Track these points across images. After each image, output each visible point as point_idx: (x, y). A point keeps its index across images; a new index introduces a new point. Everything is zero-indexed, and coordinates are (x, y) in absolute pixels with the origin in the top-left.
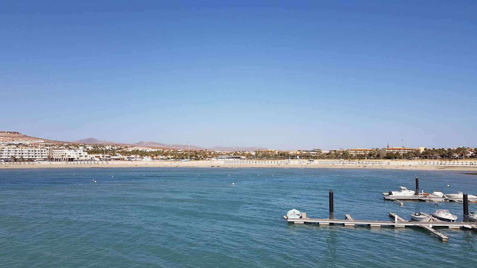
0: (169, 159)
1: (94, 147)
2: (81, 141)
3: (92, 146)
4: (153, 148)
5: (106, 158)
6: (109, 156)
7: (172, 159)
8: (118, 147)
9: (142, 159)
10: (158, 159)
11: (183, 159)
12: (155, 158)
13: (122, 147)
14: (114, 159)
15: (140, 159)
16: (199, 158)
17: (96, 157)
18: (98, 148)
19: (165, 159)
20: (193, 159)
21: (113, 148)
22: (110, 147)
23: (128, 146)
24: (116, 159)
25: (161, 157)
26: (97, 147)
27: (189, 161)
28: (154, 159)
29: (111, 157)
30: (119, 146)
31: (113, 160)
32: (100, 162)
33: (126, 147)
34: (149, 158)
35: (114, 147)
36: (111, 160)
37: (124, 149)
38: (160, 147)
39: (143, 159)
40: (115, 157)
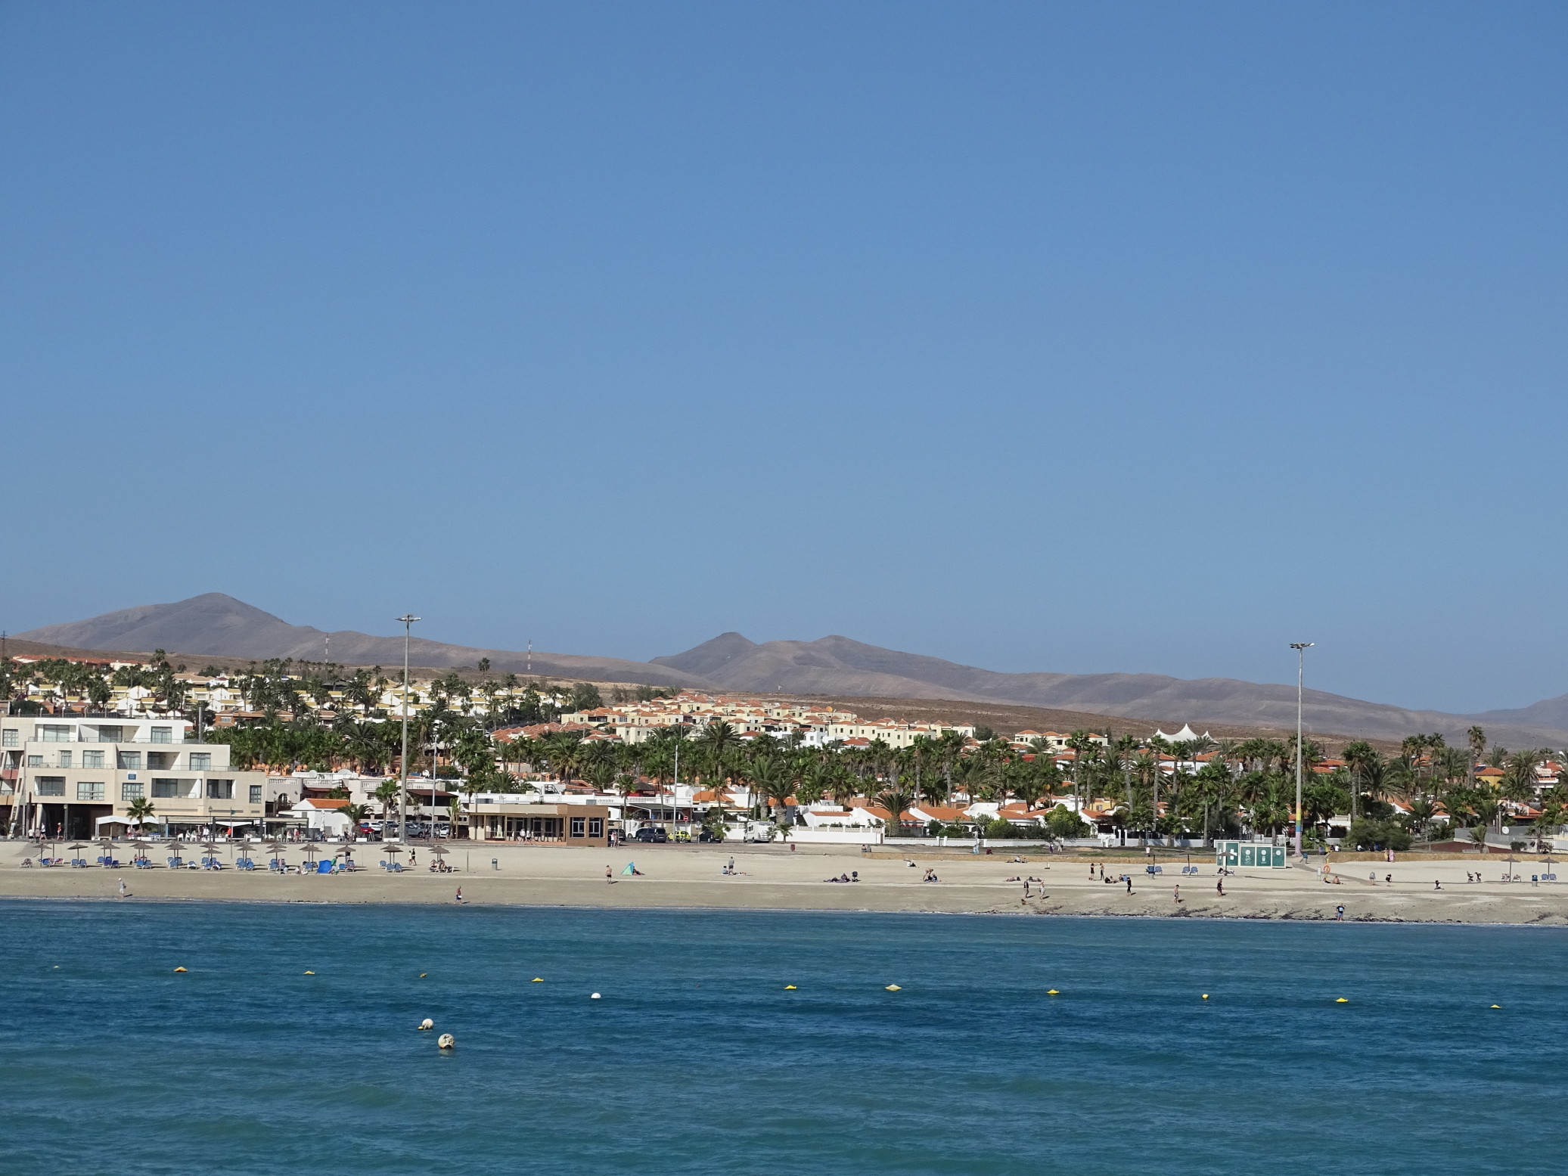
0: (1073, 828)
1: (261, 695)
2: (110, 627)
3: (244, 687)
4: (869, 715)
5: (410, 811)
6: (437, 786)
7: (1105, 829)
8: (501, 693)
9: (785, 828)
10: (955, 832)
11: (1233, 832)
12: (919, 814)
13: (545, 699)
14: (494, 820)
15: (760, 829)
16: (1407, 822)
17: (308, 793)
18: (305, 708)
19: (1035, 832)
20: (1339, 832)
21: (456, 703)
22: (426, 700)
23: (605, 687)
24: (515, 824)
25: (989, 809)
26: (288, 689)
27: (1297, 858)
28: (910, 830)
29: (463, 797)
30: (511, 683)
31: (492, 836)
32: (368, 855)
33: (587, 700)
34: (860, 815)
35: (465, 693)
36: (463, 832)
37: (565, 718)
38: (941, 703)
39: (797, 834)
40: (500, 803)
